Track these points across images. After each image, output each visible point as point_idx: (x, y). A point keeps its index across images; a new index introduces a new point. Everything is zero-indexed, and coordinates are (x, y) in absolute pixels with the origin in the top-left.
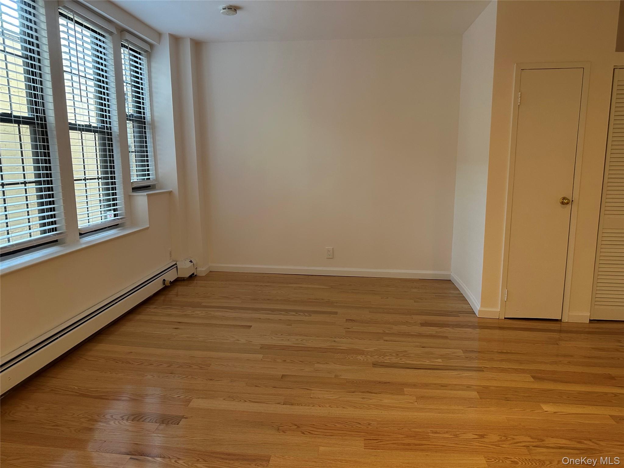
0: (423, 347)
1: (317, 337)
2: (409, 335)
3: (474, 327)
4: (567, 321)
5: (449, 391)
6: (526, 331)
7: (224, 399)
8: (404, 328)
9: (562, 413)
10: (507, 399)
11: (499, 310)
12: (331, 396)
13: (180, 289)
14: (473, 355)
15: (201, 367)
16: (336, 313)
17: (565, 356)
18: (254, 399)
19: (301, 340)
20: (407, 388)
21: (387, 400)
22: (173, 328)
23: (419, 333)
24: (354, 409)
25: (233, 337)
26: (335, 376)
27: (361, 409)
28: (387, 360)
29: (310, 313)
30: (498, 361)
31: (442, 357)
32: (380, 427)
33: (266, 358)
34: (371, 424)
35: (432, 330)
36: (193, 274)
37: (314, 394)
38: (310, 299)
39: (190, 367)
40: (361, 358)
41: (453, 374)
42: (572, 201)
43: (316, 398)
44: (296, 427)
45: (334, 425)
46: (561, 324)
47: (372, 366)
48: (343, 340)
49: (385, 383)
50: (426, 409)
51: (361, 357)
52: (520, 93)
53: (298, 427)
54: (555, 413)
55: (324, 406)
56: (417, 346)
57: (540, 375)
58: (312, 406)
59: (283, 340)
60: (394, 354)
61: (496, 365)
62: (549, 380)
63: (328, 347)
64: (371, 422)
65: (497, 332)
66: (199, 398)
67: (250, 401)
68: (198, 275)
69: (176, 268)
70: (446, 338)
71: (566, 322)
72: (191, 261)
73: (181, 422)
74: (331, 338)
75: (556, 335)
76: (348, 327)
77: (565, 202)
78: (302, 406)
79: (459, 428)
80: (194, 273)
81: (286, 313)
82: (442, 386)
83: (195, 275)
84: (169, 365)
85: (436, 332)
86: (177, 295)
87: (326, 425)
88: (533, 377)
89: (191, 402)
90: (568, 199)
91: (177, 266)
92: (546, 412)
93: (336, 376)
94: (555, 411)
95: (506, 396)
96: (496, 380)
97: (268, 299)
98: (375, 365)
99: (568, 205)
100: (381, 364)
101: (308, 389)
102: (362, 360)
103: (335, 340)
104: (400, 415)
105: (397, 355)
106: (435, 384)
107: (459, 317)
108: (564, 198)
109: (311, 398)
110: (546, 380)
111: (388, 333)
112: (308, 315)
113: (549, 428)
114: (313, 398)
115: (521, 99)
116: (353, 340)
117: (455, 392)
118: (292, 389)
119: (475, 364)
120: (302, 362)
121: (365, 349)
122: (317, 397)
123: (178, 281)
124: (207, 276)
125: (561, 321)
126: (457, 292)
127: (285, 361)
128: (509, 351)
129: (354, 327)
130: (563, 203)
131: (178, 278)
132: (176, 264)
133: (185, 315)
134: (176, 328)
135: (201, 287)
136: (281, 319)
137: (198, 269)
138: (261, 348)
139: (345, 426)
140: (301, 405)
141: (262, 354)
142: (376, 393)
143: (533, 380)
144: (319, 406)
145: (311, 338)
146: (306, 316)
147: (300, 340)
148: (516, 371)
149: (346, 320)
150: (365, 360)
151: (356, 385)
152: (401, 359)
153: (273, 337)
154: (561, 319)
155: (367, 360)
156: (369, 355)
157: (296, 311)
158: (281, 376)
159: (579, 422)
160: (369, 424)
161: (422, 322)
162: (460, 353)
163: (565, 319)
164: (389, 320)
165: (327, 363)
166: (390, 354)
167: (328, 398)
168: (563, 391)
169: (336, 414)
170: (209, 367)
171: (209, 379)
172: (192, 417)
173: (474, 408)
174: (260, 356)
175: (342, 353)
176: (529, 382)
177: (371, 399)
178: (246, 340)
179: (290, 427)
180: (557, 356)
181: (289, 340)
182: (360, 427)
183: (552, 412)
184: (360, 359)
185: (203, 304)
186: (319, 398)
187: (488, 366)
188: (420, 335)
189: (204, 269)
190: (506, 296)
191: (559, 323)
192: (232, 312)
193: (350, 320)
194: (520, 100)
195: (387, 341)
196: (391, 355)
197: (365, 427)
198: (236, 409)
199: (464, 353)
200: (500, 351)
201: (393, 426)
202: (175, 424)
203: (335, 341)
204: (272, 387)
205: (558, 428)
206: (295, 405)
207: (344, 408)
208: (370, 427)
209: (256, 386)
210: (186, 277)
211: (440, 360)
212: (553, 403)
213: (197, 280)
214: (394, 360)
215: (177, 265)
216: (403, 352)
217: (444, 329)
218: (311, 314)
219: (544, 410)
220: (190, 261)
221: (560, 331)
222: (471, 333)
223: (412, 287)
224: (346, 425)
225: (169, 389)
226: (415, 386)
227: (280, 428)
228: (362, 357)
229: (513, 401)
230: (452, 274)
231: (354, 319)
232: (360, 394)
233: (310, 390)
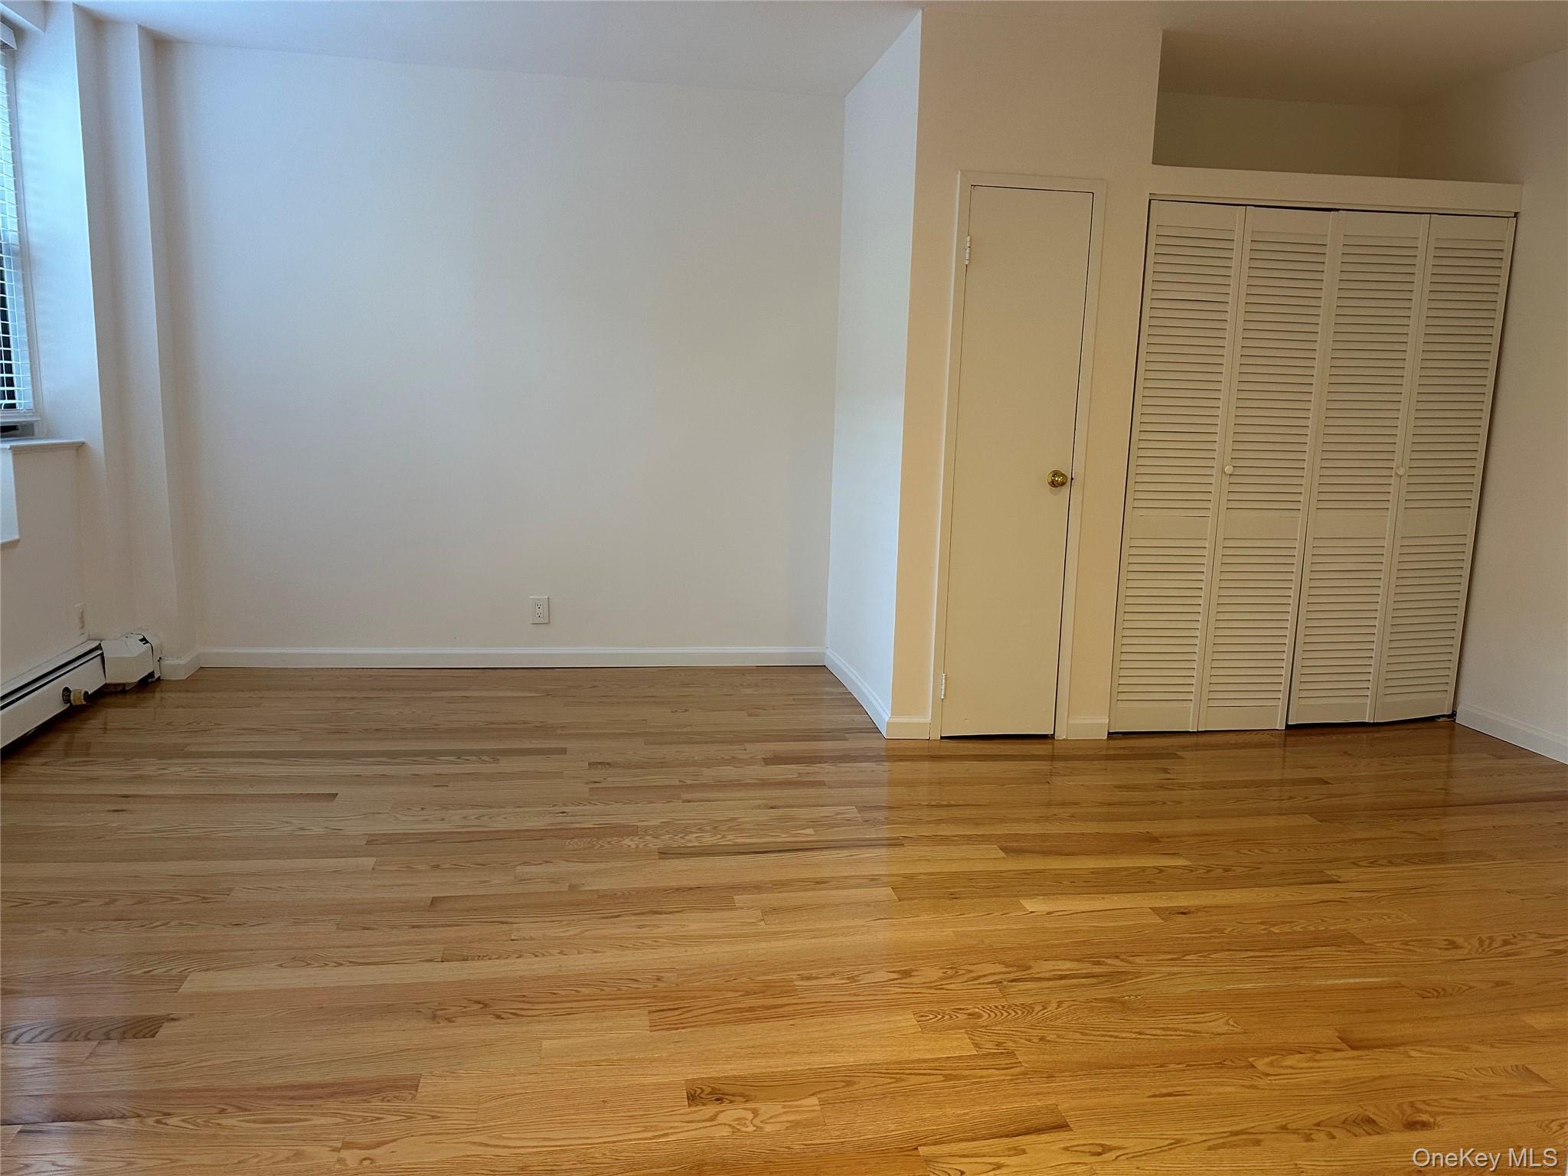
0: (772, 808)
1: (518, 807)
2: (739, 785)
3: (877, 759)
4: (1064, 737)
5: (834, 892)
6: (985, 761)
7: (281, 966)
8: (729, 772)
9: (1060, 913)
10: (954, 897)
11: (929, 720)
12: (562, 932)
13: (114, 715)
14: (881, 815)
15: (204, 898)
16: (563, 751)
17: (1063, 804)
18: (363, 957)
19: (476, 818)
20: (742, 894)
21: (696, 923)
22: (109, 811)
23: (762, 780)
24: (620, 952)
25: (287, 823)
26: (570, 886)
27: (639, 949)
28: (692, 840)
29: (496, 755)
30: (929, 822)
31: (814, 823)
32: (684, 981)
33: (387, 865)
34: (663, 977)
35: (790, 771)
36: (151, 675)
37: (518, 930)
38: (491, 723)
39: (173, 899)
40: (631, 843)
41: (839, 856)
42: (1072, 479)
43: (525, 939)
44: (481, 1006)
45: (576, 991)
46: (1053, 744)
47: (657, 857)
48: (584, 807)
49: (691, 889)
50: (785, 932)
51: (632, 840)
52: (969, 237)
53: (486, 1006)
54: (1048, 913)
55: (546, 954)
56: (758, 807)
57: (1015, 844)
58: (517, 958)
59: (426, 820)
60: (708, 828)
61: (926, 831)
62: (1034, 852)
63: (549, 828)
64: (662, 974)
65: (926, 765)
66: (208, 970)
67: (351, 962)
68: (166, 676)
69: (99, 658)
70: (822, 784)
71: (1064, 740)
72: (144, 640)
73: (161, 1030)
74: (554, 806)
75: (1044, 766)
76: (594, 780)
77: (1058, 481)
78: (490, 959)
79: (859, 963)
80: (153, 672)
81: (432, 758)
82: (818, 883)
83: (156, 677)
84: (107, 900)
85: (799, 773)
86: (105, 730)
87: (554, 994)
88: (1003, 849)
89: (186, 982)
90: (1063, 475)
91: (102, 654)
92: (1032, 914)
93: (572, 887)
94: (1048, 909)
95: (952, 890)
96: (928, 860)
97: (377, 730)
98: (664, 854)
99: (1063, 487)
100: (679, 852)
101: (503, 923)
102: (633, 846)
103: (565, 809)
104: (728, 952)
105: (715, 828)
106: (803, 880)
107: (847, 740)
108: (1055, 474)
109: (512, 940)
110: (1029, 852)
111: (690, 785)
112: (491, 760)
113: (1040, 943)
114: (517, 940)
115: (970, 250)
116: (607, 807)
117: (846, 892)
118: (462, 925)
119: (884, 833)
120: (484, 865)
121: (639, 824)
122: (527, 937)
123: (108, 694)
124: (192, 679)
125: (1054, 738)
126: (841, 690)
127: (437, 866)
128: (953, 803)
129: (609, 779)
130: (1053, 484)
131: (106, 685)
132: (99, 647)
133: (141, 777)
134: (114, 811)
135: (178, 707)
136: (417, 773)
137: (169, 662)
138: (369, 843)
139: (602, 990)
140: (487, 958)
141: (374, 856)
142: (671, 913)
143: (1003, 854)
144: (534, 954)
145: (502, 810)
146: (484, 762)
147: (472, 818)
148: (970, 839)
149: (590, 764)
150: (641, 846)
151: (621, 900)
152: (724, 837)
153: (398, 816)
154: (1052, 733)
155: (645, 845)
156: (650, 835)
157: (458, 754)
158: (430, 901)
159: (1094, 926)
160: (658, 979)
161: (768, 756)
162: (852, 812)
163: (1061, 735)
164: (693, 757)
165: (546, 862)
166: (699, 829)
167: (556, 935)
168: (1060, 872)
169: (577, 968)
170: (228, 895)
171: (231, 924)
172: (191, 1014)
173: (888, 920)
174: (370, 862)
175: (581, 837)
176: (995, 859)
177: (659, 927)
178: (326, 828)
179: (465, 1007)
180: (1049, 804)
181: (443, 820)
182: (637, 988)
183: (1044, 913)
184: (630, 846)
185: (193, 749)
186: (532, 939)
187: (911, 835)
188: (764, 784)
189: (182, 662)
190: (943, 688)
191: (1050, 741)
192: (276, 765)
193: (600, 763)
194: (970, 254)
195: (689, 802)
196: (701, 830)
197: (649, 986)
198: (315, 984)
199: (860, 812)
200: (934, 803)
201: (714, 975)
202: (144, 1037)
203: (564, 812)
204: (406, 927)
205: (1057, 942)
206: (474, 960)
207: (595, 952)
208: (660, 984)
209: (365, 928)
210: (132, 684)
211: (810, 831)
212: (1043, 895)
213: (161, 691)
214: (708, 840)
215: (101, 649)
216: (728, 820)
217: (816, 768)
218: (499, 757)
219: (1027, 911)
220: (141, 640)
221: (1052, 758)
222: (873, 771)
223: (742, 685)
224: (604, 988)
225: (116, 957)
226: (758, 888)
227: (439, 1012)
228: (635, 839)
229: (965, 898)
230: (827, 652)
231: (609, 761)
232: (633, 918)
233: (507, 923)
